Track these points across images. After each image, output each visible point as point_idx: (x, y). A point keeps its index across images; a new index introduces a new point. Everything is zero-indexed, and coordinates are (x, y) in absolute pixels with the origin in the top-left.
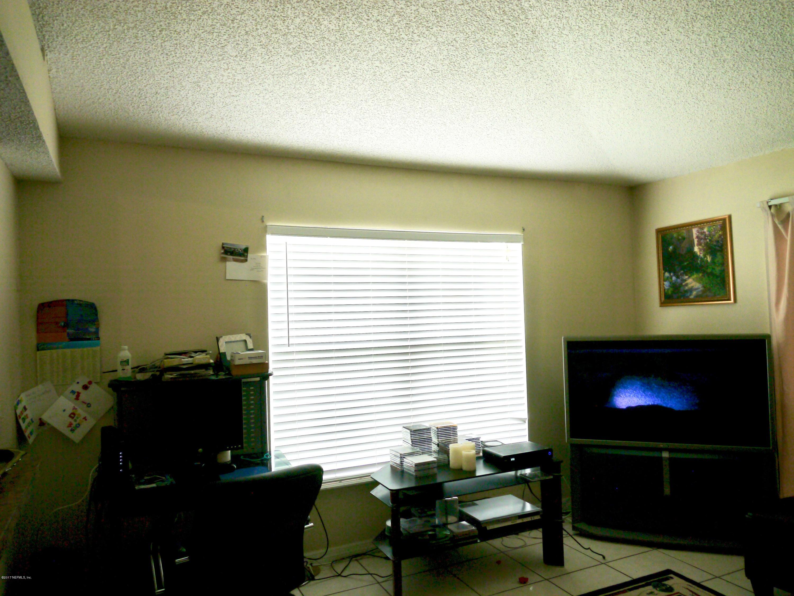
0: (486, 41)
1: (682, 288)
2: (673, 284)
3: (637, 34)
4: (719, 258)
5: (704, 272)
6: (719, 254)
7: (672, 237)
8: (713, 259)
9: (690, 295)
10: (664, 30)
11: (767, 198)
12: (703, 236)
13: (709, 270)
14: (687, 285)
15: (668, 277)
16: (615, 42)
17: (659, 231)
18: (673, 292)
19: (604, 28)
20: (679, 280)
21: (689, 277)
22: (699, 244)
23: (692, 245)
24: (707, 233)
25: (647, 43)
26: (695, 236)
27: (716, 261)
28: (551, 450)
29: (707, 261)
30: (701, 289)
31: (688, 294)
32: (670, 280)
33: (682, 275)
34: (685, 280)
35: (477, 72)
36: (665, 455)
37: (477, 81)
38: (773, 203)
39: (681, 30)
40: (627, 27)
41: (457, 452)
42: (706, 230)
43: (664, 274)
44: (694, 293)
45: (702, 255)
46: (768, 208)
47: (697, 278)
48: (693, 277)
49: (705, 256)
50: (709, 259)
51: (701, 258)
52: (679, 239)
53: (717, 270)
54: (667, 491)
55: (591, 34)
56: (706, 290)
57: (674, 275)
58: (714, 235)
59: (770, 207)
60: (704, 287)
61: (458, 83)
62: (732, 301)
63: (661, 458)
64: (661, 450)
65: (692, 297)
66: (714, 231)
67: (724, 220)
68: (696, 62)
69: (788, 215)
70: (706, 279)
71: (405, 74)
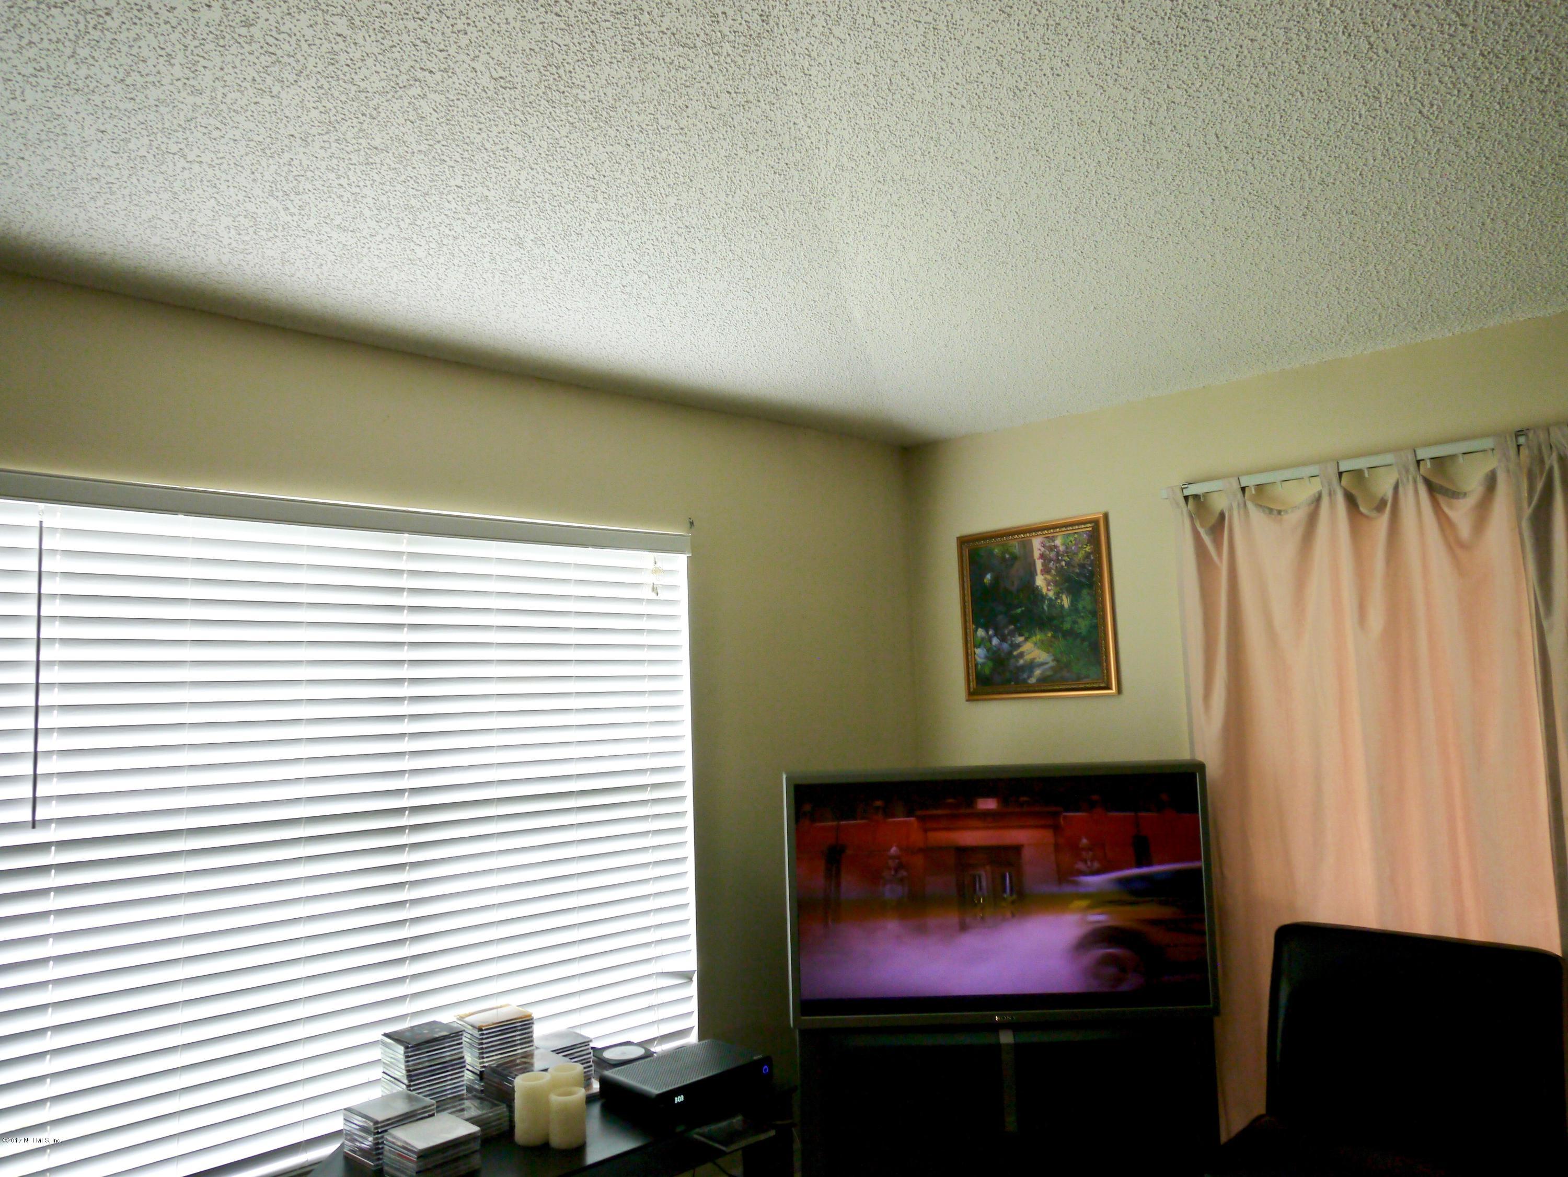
0: (645, 18)
1: (1013, 661)
2: (995, 652)
3: (1000, 63)
4: (1085, 601)
5: (1057, 629)
6: (1085, 592)
7: (991, 554)
8: (1073, 603)
9: (1029, 677)
10: (1057, 63)
11: (1178, 482)
12: (1053, 555)
13: (1067, 626)
14: (1021, 655)
15: (983, 639)
16: (947, 78)
17: (964, 542)
18: (994, 670)
19: (930, 36)
20: (1005, 646)
21: (1026, 639)
22: (1046, 570)
23: (1032, 574)
24: (1062, 548)
25: (1016, 92)
26: (1036, 554)
27: (1080, 606)
28: (767, 1060)
29: (1062, 606)
30: (1052, 664)
31: (1025, 676)
32: (988, 644)
33: (1012, 634)
34: (1018, 646)
35: (613, 108)
36: (1006, 1038)
37: (612, 132)
38: (1191, 490)
39: (1093, 67)
40: (981, 42)
41: (537, 1098)
42: (1058, 542)
43: (976, 631)
44: (1038, 672)
45: (1051, 594)
46: (1182, 501)
47: (1042, 642)
48: (1034, 639)
49: (1058, 595)
50: (1066, 602)
51: (1050, 600)
52: (1004, 560)
53: (1083, 625)
54: (1011, 1122)
55: (898, 47)
56: (1061, 665)
57: (996, 635)
58: (1076, 554)
59: (1186, 498)
60: (1056, 659)
61: (564, 131)
62: (1114, 690)
63: (999, 1046)
64: (996, 1028)
65: (1033, 680)
66: (1076, 545)
67: (1095, 522)
68: (1103, 158)
69: (1222, 516)
70: (1061, 643)
71: (420, 75)
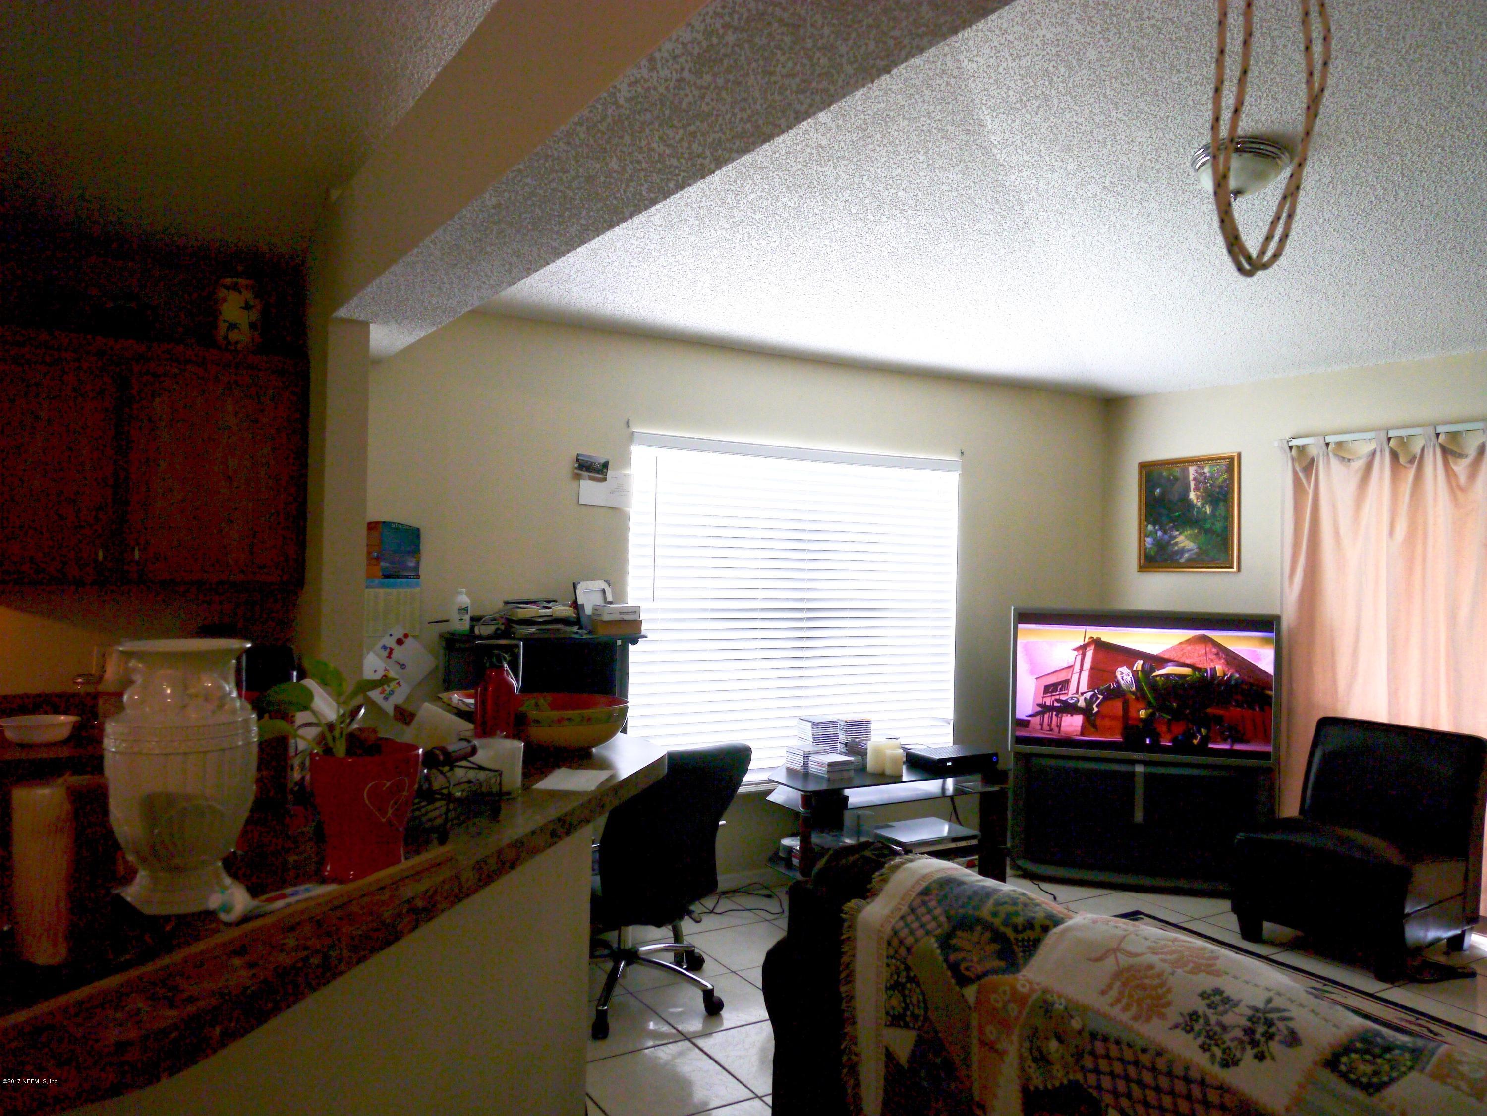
0: (967, 227)
1: (1170, 547)
2: (1159, 541)
3: (1150, 238)
4: (1221, 511)
5: (1201, 528)
6: (1221, 504)
7: (1161, 475)
8: (1213, 511)
9: (1181, 558)
10: (1181, 239)
11: (1288, 436)
12: (1202, 478)
13: (1208, 526)
14: (1176, 543)
15: (1151, 532)
16: (1122, 243)
17: (1143, 466)
18: (1157, 552)
19: (1112, 229)
20: (1166, 537)
21: (1180, 534)
22: (1197, 489)
23: (1187, 490)
24: (1208, 474)
25: (1160, 248)
26: (1191, 477)
27: (1217, 514)
28: (996, 755)
29: (1206, 513)
30: (1196, 550)
31: (1178, 557)
32: (1154, 535)
33: (1172, 529)
34: (1175, 537)
35: (945, 258)
36: (1139, 768)
37: (942, 267)
38: (1294, 442)
39: (1201, 240)
40: (1139, 231)
41: (878, 752)
42: (1206, 470)
43: (1147, 526)
44: (1186, 555)
45: (1199, 504)
46: (1288, 449)
47: (1191, 535)
48: (1186, 533)
49: (1203, 506)
50: (1208, 510)
51: (1198, 508)
52: (1169, 480)
53: (1218, 526)
54: (1138, 816)
55: (1095, 232)
56: (1202, 551)
57: (1160, 529)
58: (1217, 479)
59: (1291, 447)
60: (1199, 548)
61: (918, 268)
62: (1235, 569)
63: (1133, 774)
64: (1133, 762)
65: (1182, 561)
66: (1218, 473)
67: (1231, 459)
68: (1215, 272)
69: (1313, 460)
70: (1202, 538)
71: (855, 254)
